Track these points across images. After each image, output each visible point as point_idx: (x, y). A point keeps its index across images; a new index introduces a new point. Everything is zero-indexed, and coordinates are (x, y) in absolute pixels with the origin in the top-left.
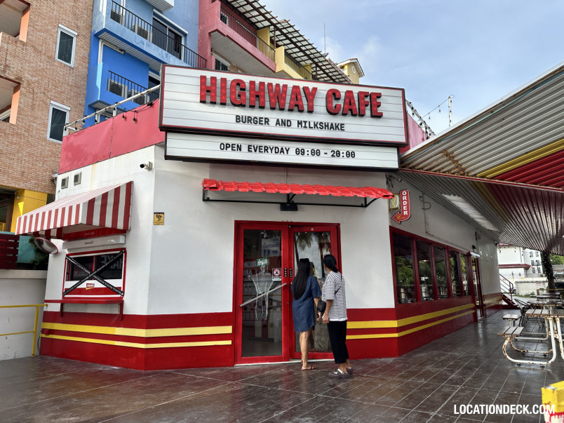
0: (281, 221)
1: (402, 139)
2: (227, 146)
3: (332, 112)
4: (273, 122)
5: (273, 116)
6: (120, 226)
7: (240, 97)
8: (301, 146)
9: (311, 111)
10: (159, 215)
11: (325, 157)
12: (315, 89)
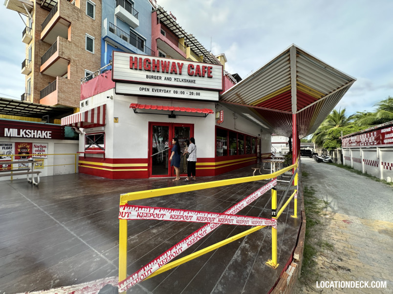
0: (168, 122)
1: (221, 88)
2: (143, 89)
3: (190, 75)
4: (163, 78)
5: (164, 76)
6: (101, 122)
7: (149, 66)
8: (176, 89)
9: (180, 74)
10: (116, 119)
11: (187, 95)
12: (182, 64)
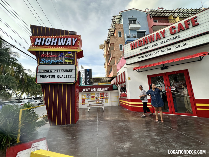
0: (162, 73)
2: (140, 57)
3: (172, 34)
5: (151, 45)
6: (123, 81)
7: (141, 44)
8: (162, 49)
9: (164, 37)
10: (129, 78)
11: (173, 49)
12: (164, 30)
